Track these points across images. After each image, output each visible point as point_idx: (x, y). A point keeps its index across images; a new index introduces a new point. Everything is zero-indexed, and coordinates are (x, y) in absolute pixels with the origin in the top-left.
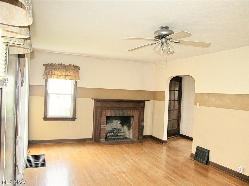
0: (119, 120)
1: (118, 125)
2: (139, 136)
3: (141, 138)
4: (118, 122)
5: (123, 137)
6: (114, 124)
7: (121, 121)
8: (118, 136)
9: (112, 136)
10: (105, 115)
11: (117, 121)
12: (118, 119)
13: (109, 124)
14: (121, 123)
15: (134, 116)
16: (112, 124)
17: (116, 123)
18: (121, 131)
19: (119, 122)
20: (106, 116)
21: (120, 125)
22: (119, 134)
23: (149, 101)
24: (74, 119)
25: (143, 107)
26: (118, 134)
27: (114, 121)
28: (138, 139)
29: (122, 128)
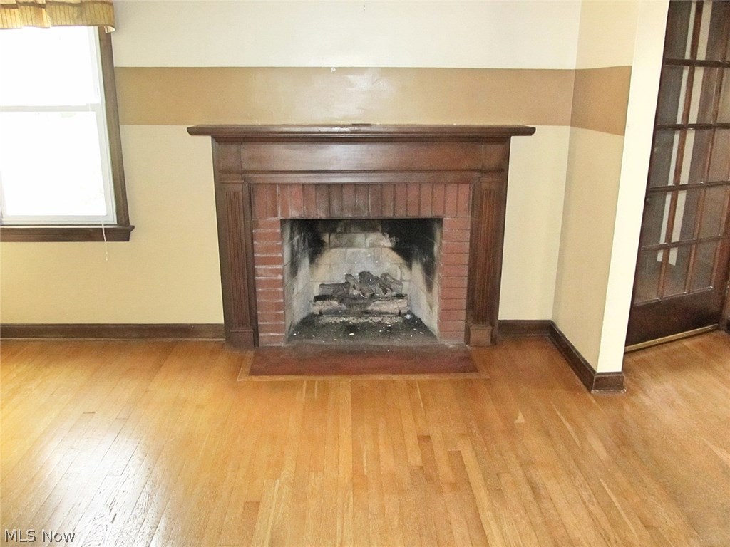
0: (383, 232)
1: (384, 255)
2: (473, 327)
3: (482, 334)
4: (382, 243)
5: (398, 320)
6: (363, 250)
7: (396, 236)
8: (367, 312)
9: (336, 313)
10: (276, 215)
11: (372, 237)
12: (380, 228)
13: (334, 250)
14: (396, 249)
15: (447, 219)
16: (350, 251)
17: (373, 246)
18: (385, 291)
19: (387, 242)
20: (279, 217)
21: (394, 255)
22: (374, 306)
23: (530, 132)
24: (121, 232)
25: (501, 171)
26: (366, 305)
27: (360, 238)
28: (467, 343)
29: (405, 270)
